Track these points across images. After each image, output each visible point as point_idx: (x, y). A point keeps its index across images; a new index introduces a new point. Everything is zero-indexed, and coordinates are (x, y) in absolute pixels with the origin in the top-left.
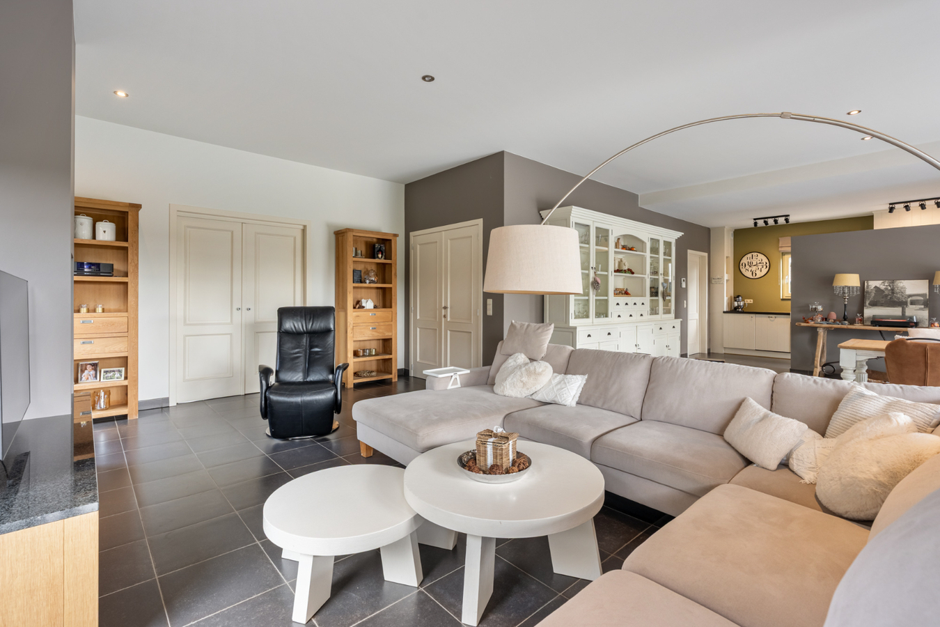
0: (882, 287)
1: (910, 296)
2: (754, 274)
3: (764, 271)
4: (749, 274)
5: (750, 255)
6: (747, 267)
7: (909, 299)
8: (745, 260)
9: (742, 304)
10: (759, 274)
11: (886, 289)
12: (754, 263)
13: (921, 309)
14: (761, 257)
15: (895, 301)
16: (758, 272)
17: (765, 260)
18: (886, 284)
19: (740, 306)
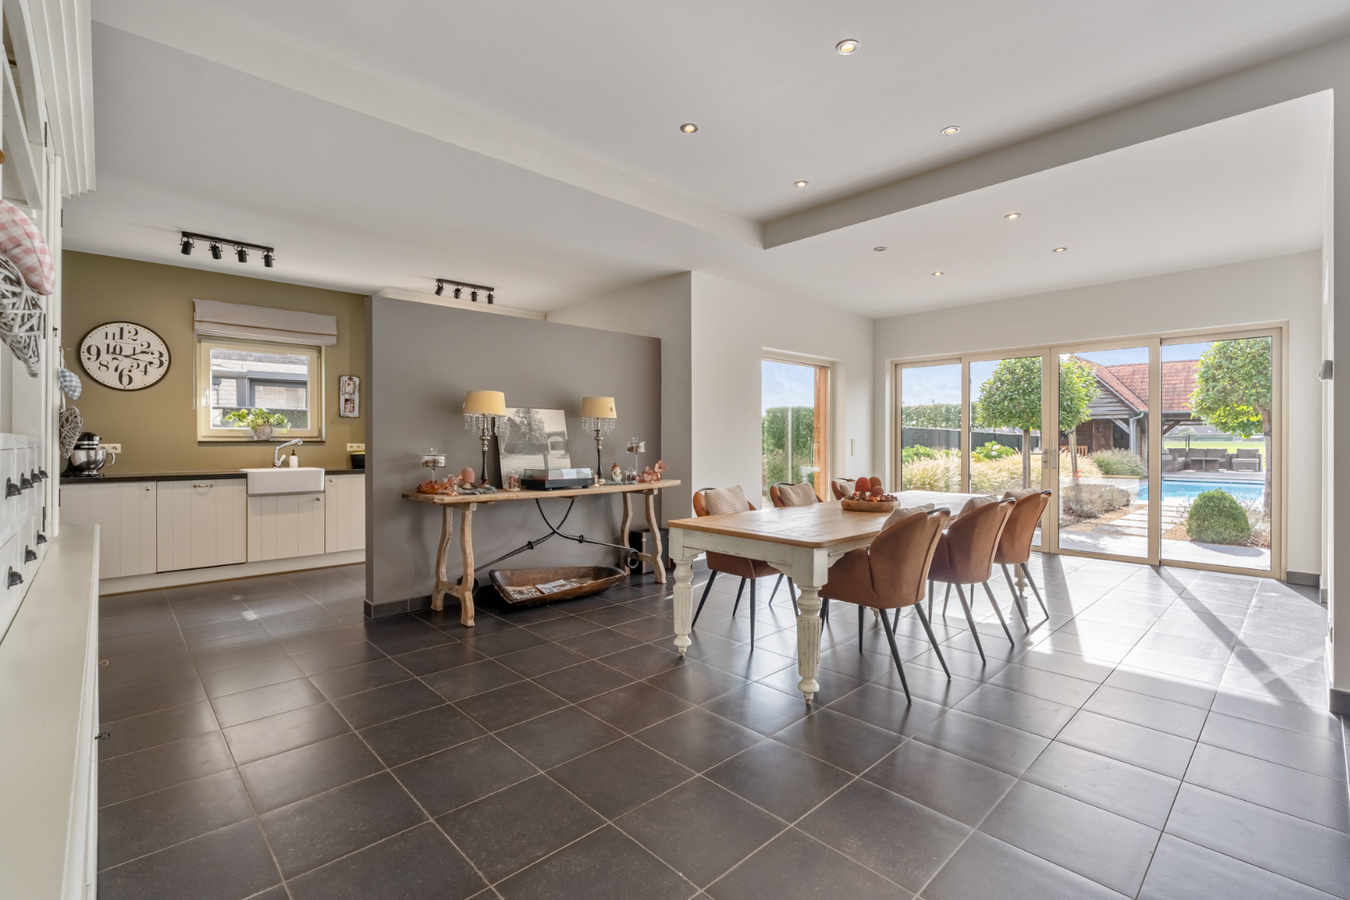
0: (518, 420)
1: (550, 435)
2: (125, 380)
3: (155, 373)
4: (110, 378)
5: (114, 328)
6: (105, 358)
7: (550, 440)
8: (96, 339)
9: (100, 456)
10: (140, 380)
11: (522, 422)
12: (127, 351)
13: (563, 457)
14: (145, 336)
15: (535, 444)
16: (137, 375)
17: (157, 346)
18: (521, 415)
19: (96, 462)
